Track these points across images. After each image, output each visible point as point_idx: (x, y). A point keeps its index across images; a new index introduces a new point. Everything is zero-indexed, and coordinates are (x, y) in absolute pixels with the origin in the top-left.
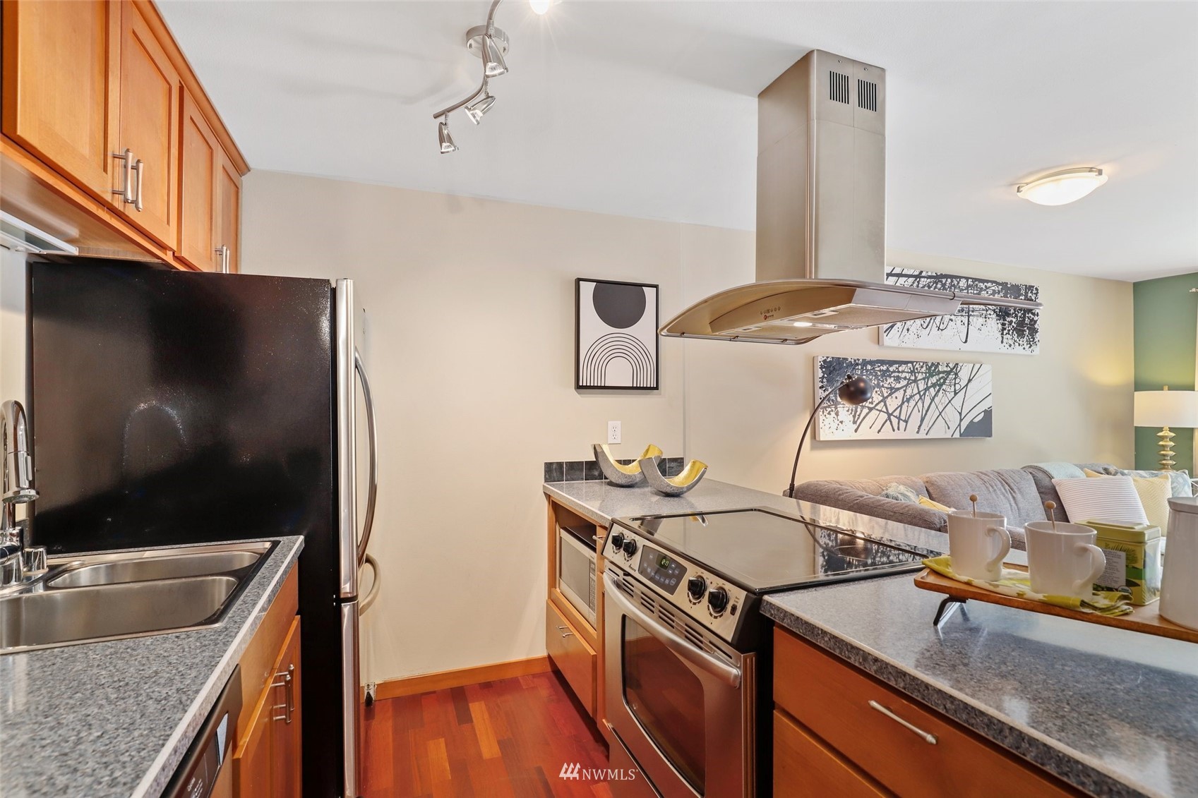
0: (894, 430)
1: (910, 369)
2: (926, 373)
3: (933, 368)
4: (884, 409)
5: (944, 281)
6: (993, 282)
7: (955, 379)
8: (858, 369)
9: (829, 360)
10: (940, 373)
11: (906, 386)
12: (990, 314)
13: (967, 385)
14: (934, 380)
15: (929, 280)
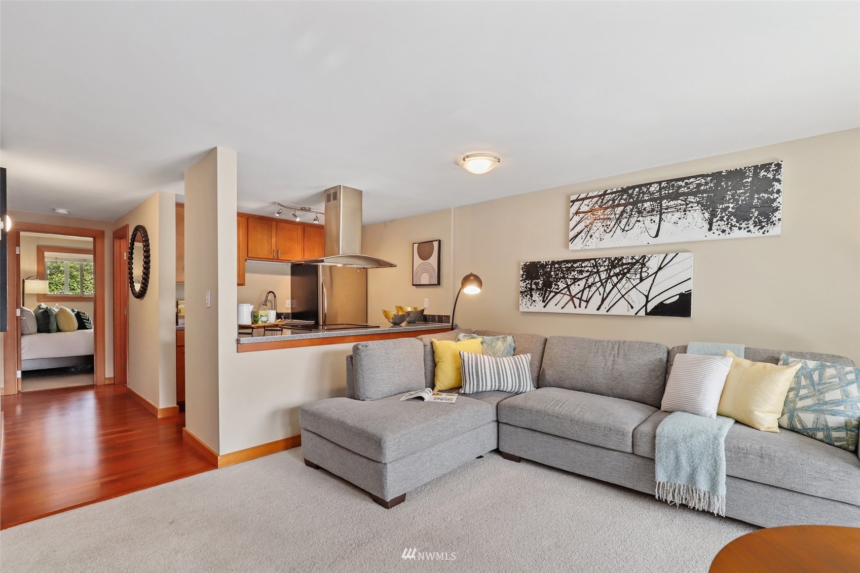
0: (575, 307)
1: (593, 264)
2: (608, 266)
3: (616, 262)
4: (568, 293)
7: (642, 268)
9: (528, 263)
10: (623, 264)
11: (588, 276)
13: (656, 273)
14: (617, 270)
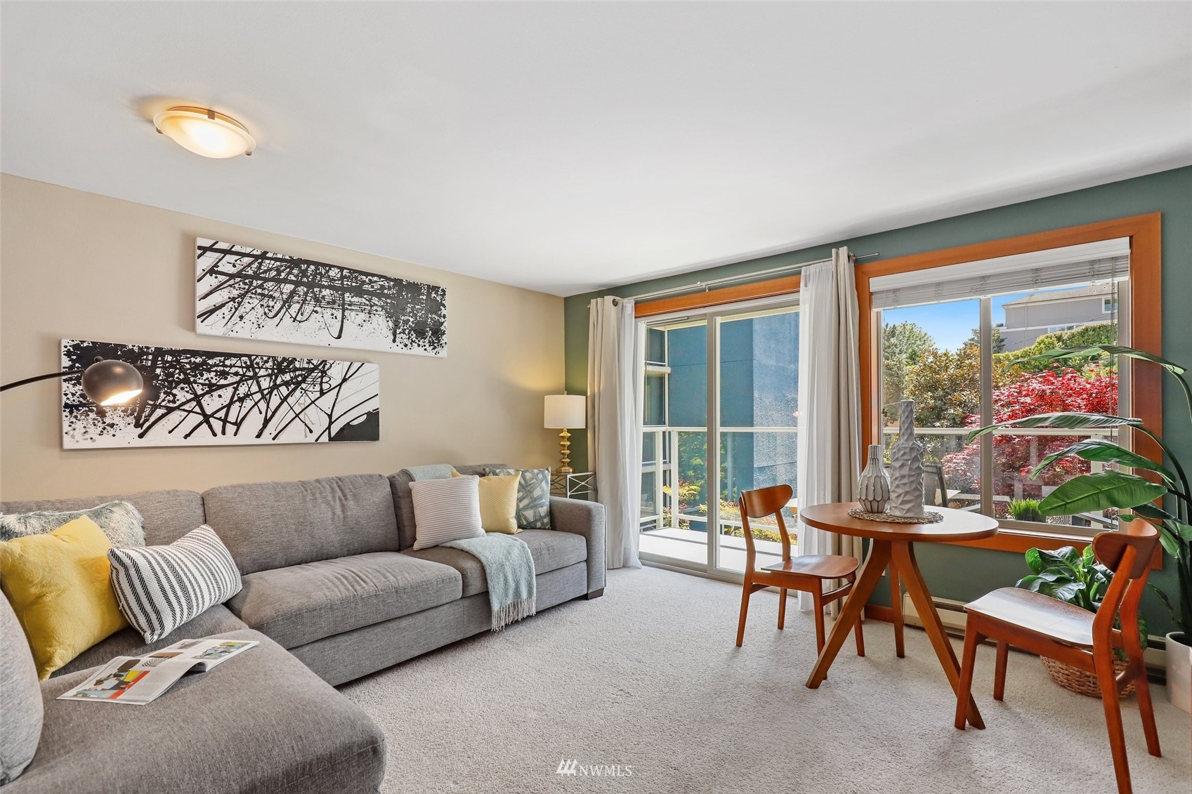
0: (215, 435)
1: (245, 363)
2: (273, 369)
3: (285, 364)
4: (197, 409)
5: (304, 267)
6: (380, 276)
7: (322, 377)
8: (147, 359)
9: (85, 344)
10: (296, 369)
11: (238, 383)
12: (377, 311)
13: (340, 385)
14: (287, 377)
15: (278, 263)
